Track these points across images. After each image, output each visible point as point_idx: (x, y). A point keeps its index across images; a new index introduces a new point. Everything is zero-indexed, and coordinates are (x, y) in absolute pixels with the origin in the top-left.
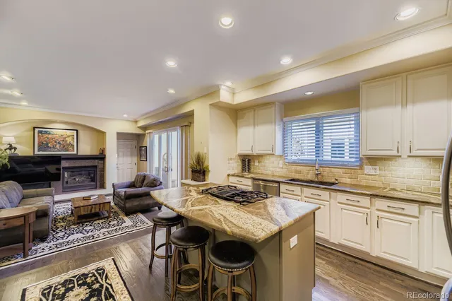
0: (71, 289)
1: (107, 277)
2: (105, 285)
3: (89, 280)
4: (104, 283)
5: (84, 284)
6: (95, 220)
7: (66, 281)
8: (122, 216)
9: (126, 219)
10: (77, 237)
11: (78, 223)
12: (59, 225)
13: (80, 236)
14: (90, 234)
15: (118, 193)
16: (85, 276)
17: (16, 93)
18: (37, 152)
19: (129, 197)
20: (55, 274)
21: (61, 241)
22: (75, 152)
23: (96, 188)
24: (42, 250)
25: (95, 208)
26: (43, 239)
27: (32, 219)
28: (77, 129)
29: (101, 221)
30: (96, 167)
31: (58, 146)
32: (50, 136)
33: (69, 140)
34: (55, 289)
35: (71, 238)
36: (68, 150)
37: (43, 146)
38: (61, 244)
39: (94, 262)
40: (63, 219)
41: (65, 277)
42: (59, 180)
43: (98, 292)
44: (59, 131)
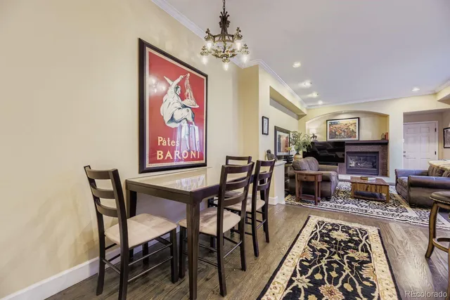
0: (337, 230)
1: (367, 238)
2: (364, 242)
3: (350, 232)
4: (363, 240)
5: (346, 232)
6: (372, 200)
7: (334, 224)
8: (405, 205)
9: (409, 209)
10: (352, 206)
11: (356, 198)
12: (340, 195)
13: (354, 206)
14: (364, 208)
15: (402, 181)
16: (349, 228)
17: (314, 95)
18: (329, 140)
19: (413, 185)
20: (328, 217)
21: (339, 205)
22: (357, 139)
23: (378, 175)
24: (326, 205)
25: (371, 188)
26: (328, 199)
27: (320, 179)
28: (358, 116)
29: (377, 203)
30: (378, 152)
31: (343, 134)
32: (337, 126)
33: (352, 128)
34: (326, 225)
35: (347, 205)
36: (351, 137)
37: (333, 134)
38: (339, 206)
39: (359, 223)
40: (344, 192)
41: (334, 221)
42: (344, 162)
43: (357, 243)
44: (345, 121)
